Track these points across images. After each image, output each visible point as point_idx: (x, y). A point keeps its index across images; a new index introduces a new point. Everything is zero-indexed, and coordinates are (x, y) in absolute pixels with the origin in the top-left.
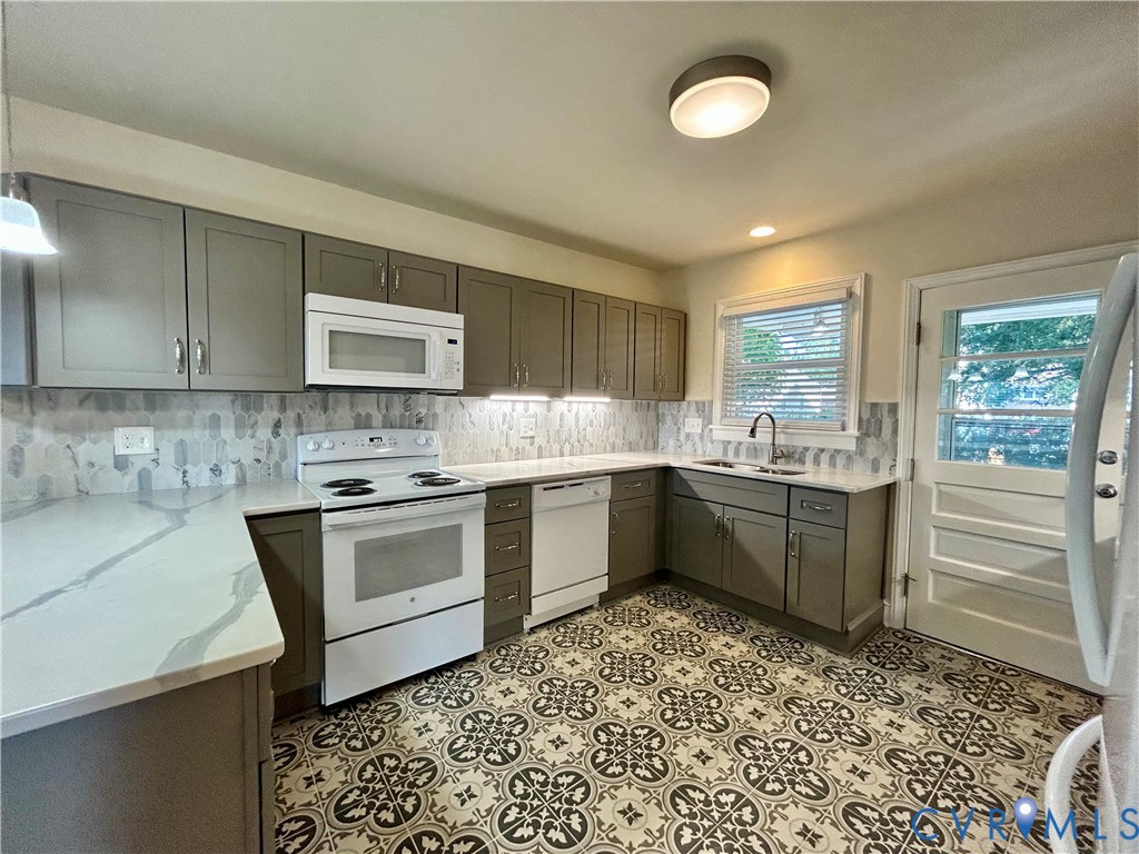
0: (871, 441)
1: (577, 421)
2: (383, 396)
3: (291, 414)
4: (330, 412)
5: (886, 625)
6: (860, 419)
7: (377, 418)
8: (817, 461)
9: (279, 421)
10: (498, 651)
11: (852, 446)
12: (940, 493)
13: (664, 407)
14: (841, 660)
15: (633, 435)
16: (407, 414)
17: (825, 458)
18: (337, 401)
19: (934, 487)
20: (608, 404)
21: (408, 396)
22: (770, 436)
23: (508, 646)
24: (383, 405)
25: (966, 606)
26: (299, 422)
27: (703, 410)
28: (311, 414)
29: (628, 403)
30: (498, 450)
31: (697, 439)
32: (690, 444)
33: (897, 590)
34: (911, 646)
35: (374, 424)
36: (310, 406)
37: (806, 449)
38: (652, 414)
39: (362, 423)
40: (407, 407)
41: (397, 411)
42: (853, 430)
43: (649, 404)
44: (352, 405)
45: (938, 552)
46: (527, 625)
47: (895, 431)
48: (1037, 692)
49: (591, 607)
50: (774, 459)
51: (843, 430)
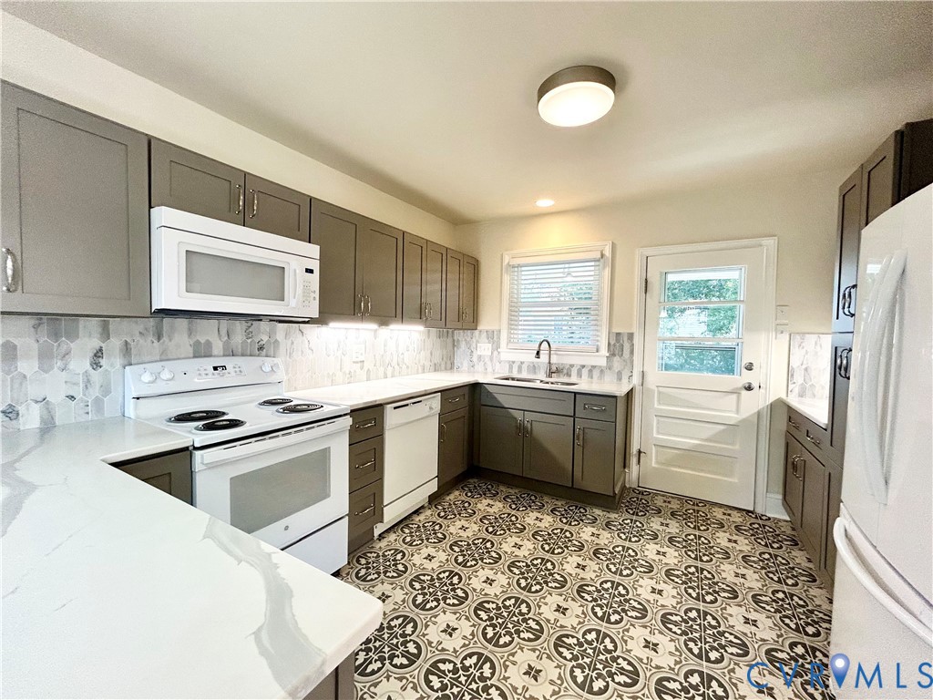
0: (616, 359)
1: (397, 346)
2: (224, 323)
3: (115, 343)
4: (165, 338)
5: (628, 486)
6: (609, 344)
7: (218, 347)
8: (579, 374)
9: (101, 350)
10: (358, 561)
11: (603, 362)
12: (659, 393)
13: (459, 335)
14: (613, 516)
15: (437, 359)
16: (249, 341)
17: (585, 372)
18: (172, 327)
19: (656, 389)
20: (420, 332)
21: (250, 322)
22: (547, 357)
23: (365, 554)
24: (224, 332)
25: (675, 466)
26: (126, 349)
27: (493, 336)
28: (141, 341)
29: (433, 330)
30: (334, 374)
31: (487, 360)
32: (482, 363)
33: (634, 460)
34: (646, 497)
35: (215, 352)
36: (140, 333)
37: (572, 366)
38: (450, 340)
39: (201, 352)
40: (249, 334)
41: (238, 338)
42: (604, 352)
43: (448, 332)
44: (190, 332)
45: (658, 433)
46: (377, 533)
47: (632, 352)
48: (718, 513)
49: (423, 507)
50: (550, 373)
51: (597, 351)
